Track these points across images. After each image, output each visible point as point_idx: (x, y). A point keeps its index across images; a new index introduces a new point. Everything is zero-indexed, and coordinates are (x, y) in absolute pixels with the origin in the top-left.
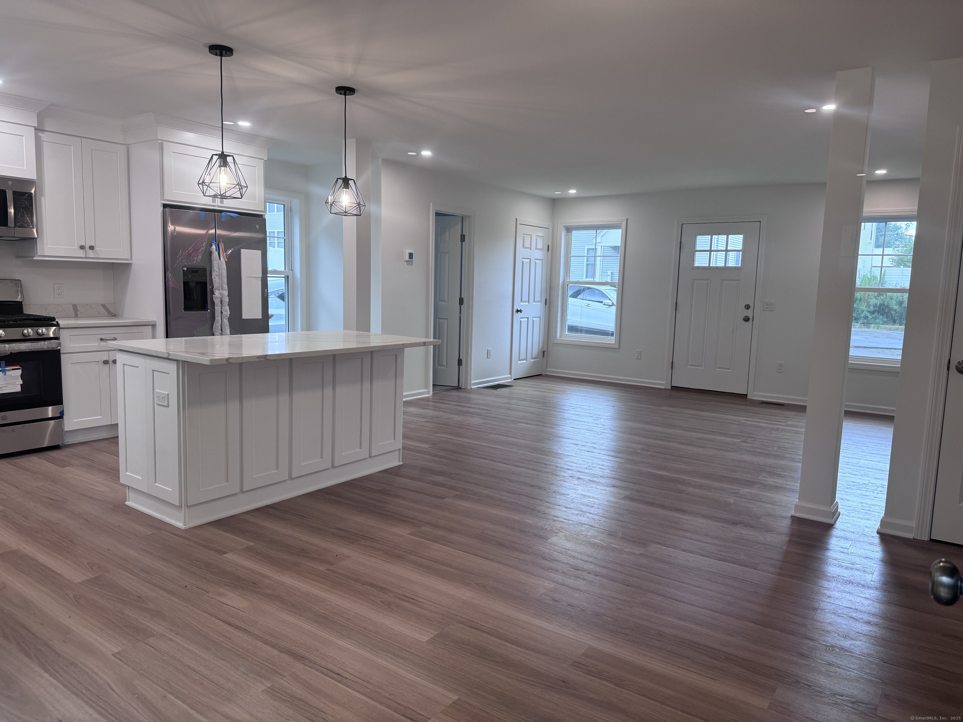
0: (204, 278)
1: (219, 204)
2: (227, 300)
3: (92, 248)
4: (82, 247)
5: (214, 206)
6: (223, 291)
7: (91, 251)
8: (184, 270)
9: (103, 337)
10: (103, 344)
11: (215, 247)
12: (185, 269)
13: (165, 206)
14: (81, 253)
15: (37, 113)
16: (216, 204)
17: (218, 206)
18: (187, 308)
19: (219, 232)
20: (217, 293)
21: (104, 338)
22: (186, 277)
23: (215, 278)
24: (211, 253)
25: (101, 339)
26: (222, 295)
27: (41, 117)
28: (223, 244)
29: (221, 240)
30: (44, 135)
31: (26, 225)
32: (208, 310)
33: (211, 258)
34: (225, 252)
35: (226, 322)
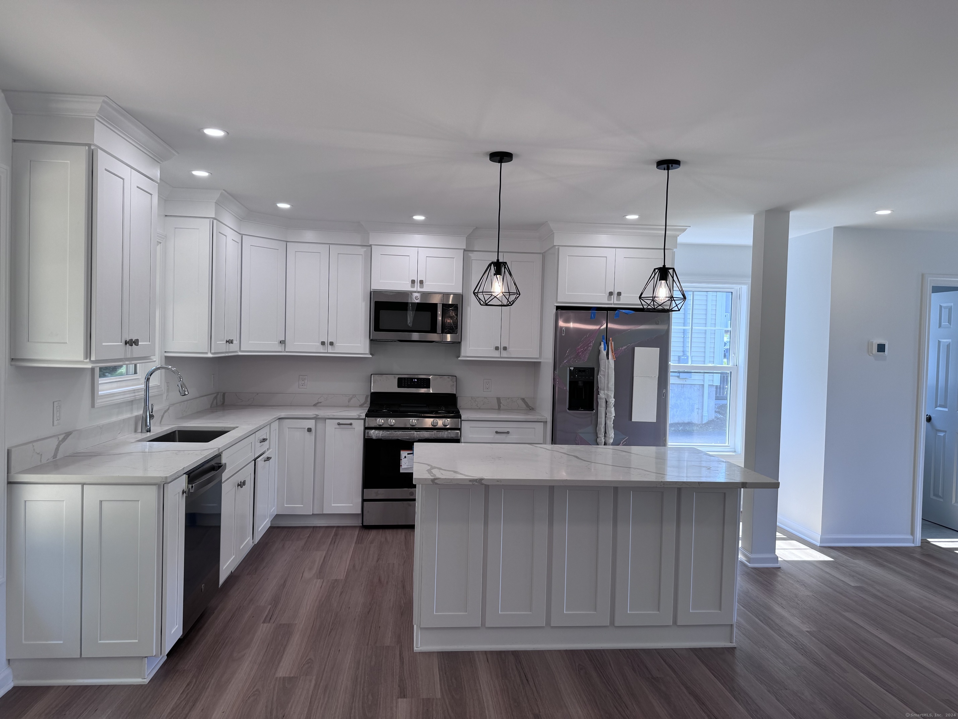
0: (591, 378)
1: (616, 302)
2: (612, 401)
3: (505, 348)
4: (497, 348)
5: (611, 304)
6: (609, 392)
7: (505, 351)
8: (570, 370)
9: (499, 430)
10: (498, 436)
11: (603, 346)
12: (572, 368)
13: (558, 308)
14: (496, 354)
15: (466, 237)
16: (612, 302)
17: (615, 304)
18: (572, 407)
19: (610, 325)
20: (602, 395)
22: (572, 377)
23: (600, 377)
24: (599, 352)
25: (497, 432)
26: (608, 395)
27: (469, 239)
28: (613, 343)
29: (611, 339)
30: (470, 254)
31: (452, 331)
32: (593, 411)
33: (599, 357)
34: (615, 351)
35: (610, 424)
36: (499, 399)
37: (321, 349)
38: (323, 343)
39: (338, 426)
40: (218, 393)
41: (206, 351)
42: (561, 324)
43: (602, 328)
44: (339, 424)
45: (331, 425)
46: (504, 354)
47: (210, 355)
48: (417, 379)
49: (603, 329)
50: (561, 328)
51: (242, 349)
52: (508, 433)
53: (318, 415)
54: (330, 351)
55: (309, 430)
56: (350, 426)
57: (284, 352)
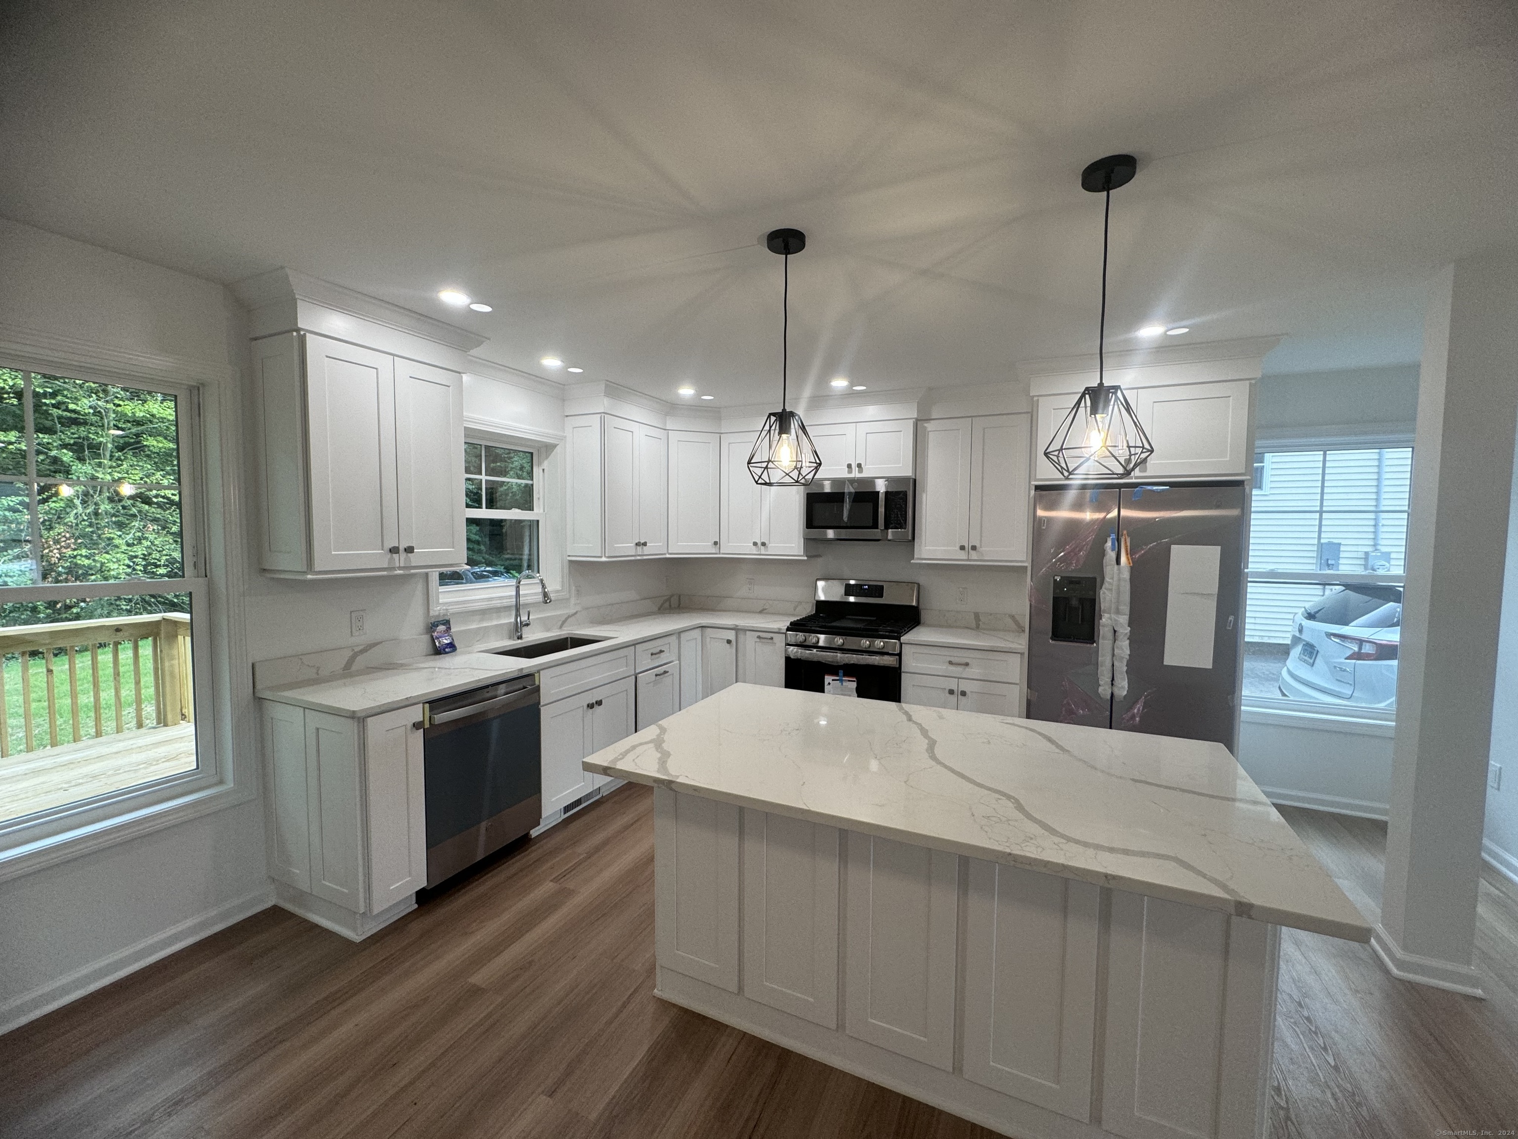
0: (1091, 593)
2: (1125, 630)
3: (974, 548)
4: (962, 548)
6: (1120, 616)
7: (975, 552)
8: (1055, 581)
9: (952, 659)
10: (952, 668)
11: (1111, 544)
12: (1058, 578)
13: (1037, 488)
14: (963, 555)
15: (918, 403)
18: (1057, 635)
19: (1124, 513)
20: (1107, 620)
21: (954, 662)
22: (1058, 592)
23: (1104, 593)
24: (1103, 553)
25: (951, 663)
26: (1117, 620)
28: (1128, 540)
29: (1125, 532)
30: (926, 425)
31: (899, 526)
32: (1093, 643)
33: (1104, 561)
34: (1131, 553)
35: (1122, 667)
36: (977, 616)
37: (754, 550)
38: (755, 544)
39: (758, 640)
40: (672, 596)
41: (600, 555)
42: (1040, 513)
43: (1110, 516)
44: (759, 637)
45: (751, 638)
46: (974, 555)
47: (604, 559)
48: (868, 585)
49: (1111, 519)
50: (1041, 518)
51: (670, 552)
52: (967, 664)
53: (737, 626)
54: (763, 552)
55: (729, 642)
56: (770, 641)
57: (720, 554)
